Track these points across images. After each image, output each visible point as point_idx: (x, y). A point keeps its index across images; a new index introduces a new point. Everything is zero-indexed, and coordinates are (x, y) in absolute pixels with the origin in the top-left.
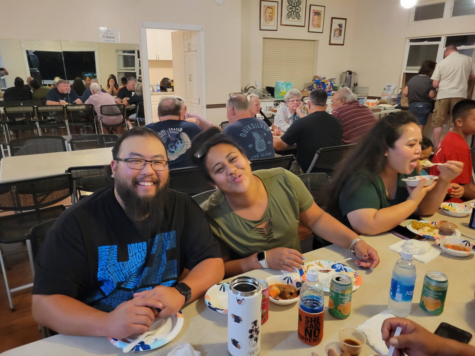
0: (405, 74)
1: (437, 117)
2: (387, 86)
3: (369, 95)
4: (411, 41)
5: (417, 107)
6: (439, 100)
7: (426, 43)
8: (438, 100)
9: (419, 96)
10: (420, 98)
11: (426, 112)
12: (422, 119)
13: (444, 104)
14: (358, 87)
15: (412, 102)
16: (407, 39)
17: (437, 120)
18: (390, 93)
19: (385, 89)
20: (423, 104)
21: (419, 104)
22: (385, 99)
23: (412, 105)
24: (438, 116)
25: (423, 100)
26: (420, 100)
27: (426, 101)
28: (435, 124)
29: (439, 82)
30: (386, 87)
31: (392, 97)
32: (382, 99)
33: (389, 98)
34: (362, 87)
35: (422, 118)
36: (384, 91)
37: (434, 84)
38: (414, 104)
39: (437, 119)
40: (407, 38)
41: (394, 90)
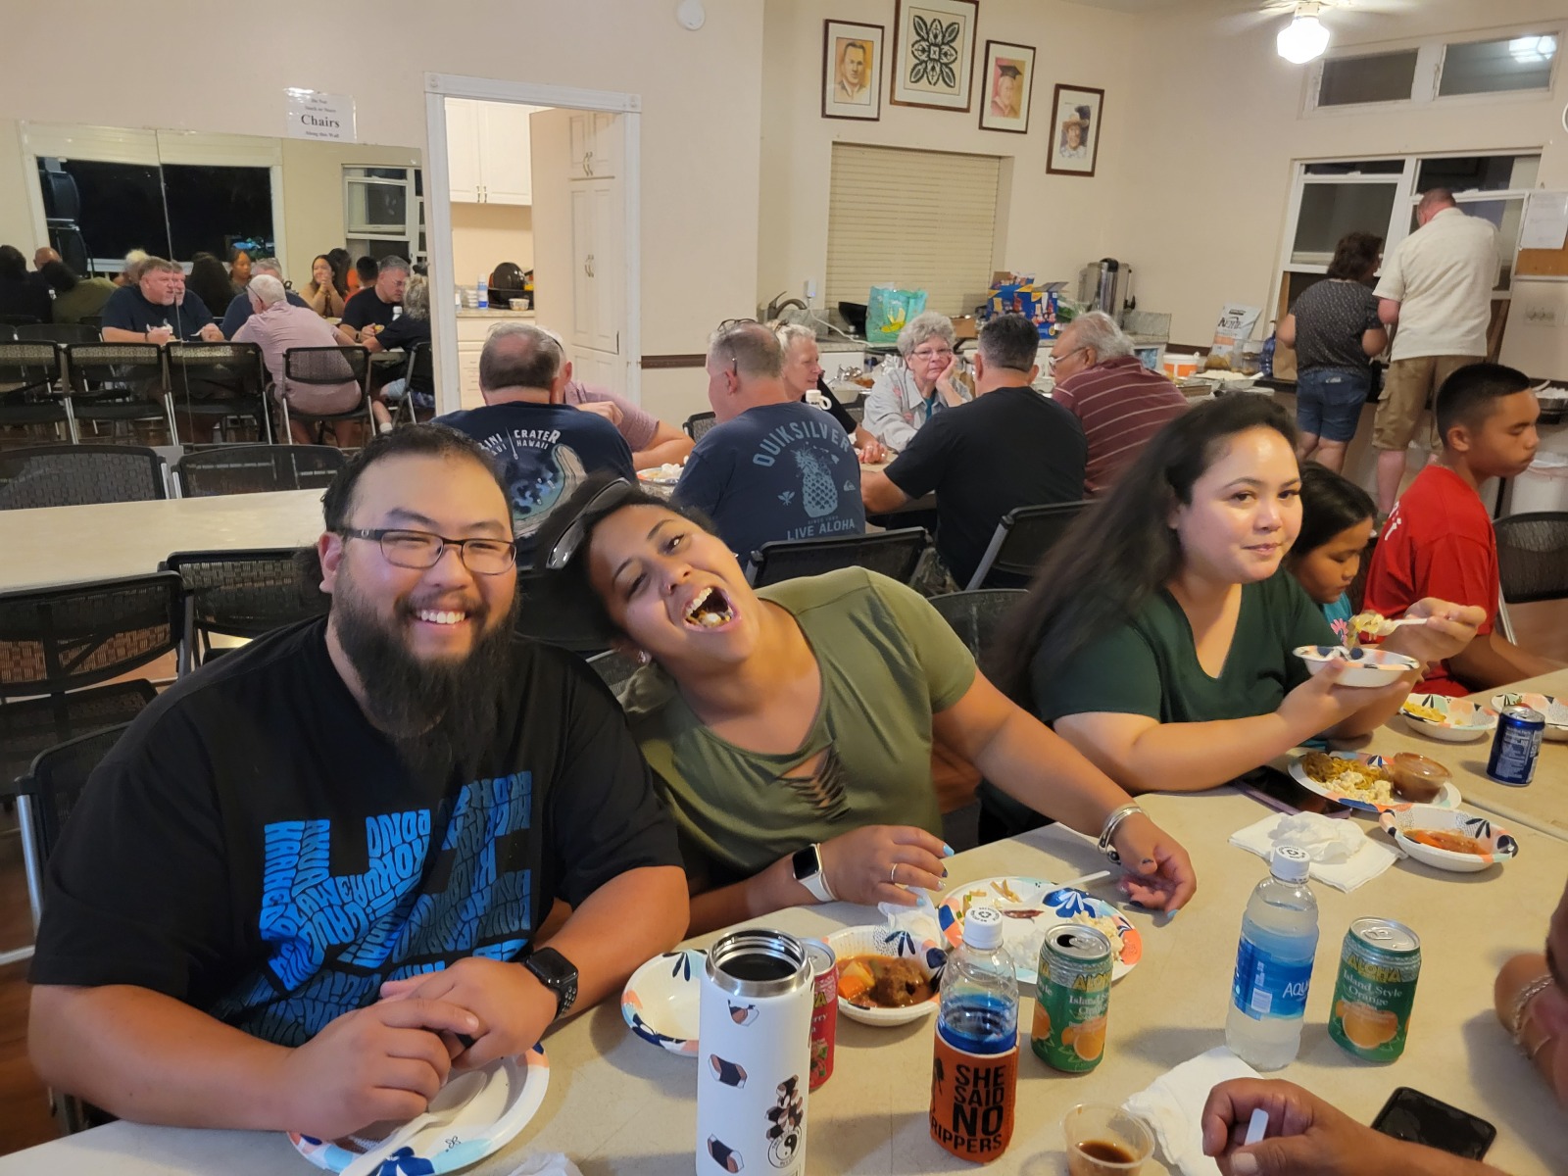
0: (1289, 277)
1: (1392, 417)
2: (1231, 313)
3: (1172, 342)
4: (1310, 168)
5: (1324, 384)
6: (1400, 362)
7: (1356, 178)
8: (1395, 362)
9: (1331, 349)
10: (1335, 353)
11: (1353, 399)
12: (1339, 423)
13: (1414, 377)
14: (1139, 314)
15: (1307, 367)
16: (1298, 163)
17: (1393, 426)
18: (1239, 334)
19: (1223, 321)
20: (1343, 373)
21: (1331, 374)
22: (1221, 356)
23: (1307, 374)
24: (1393, 414)
25: (1342, 359)
26: (1334, 359)
27: (1353, 365)
28: (1384, 441)
29: (1399, 305)
30: (1228, 317)
31: (1247, 349)
32: (1214, 352)
33: (1237, 352)
34: (1150, 314)
35: (1340, 420)
36: (1221, 328)
37: (1385, 311)
38: (1316, 372)
39: (1391, 423)
40: (1295, 160)
41: (1251, 326)
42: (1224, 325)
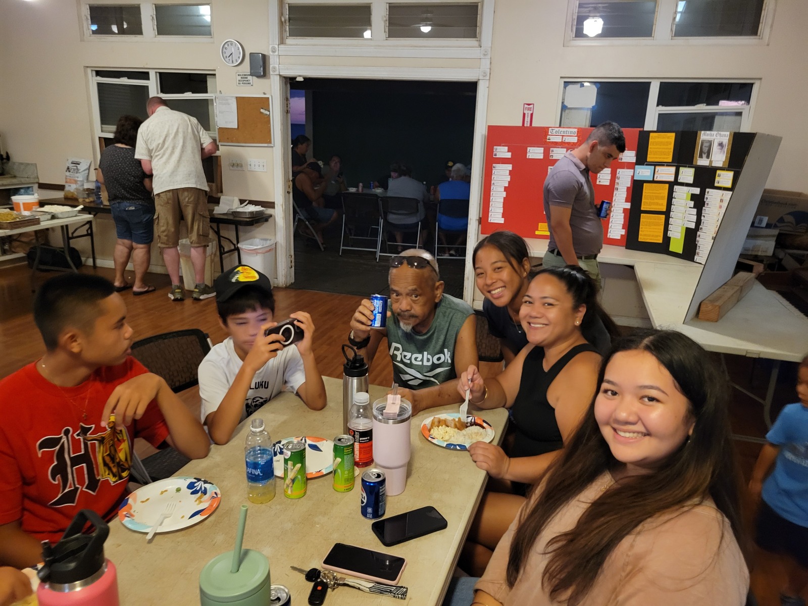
0: (103, 140)
1: (163, 229)
2: (72, 163)
3: (41, 181)
4: (99, 73)
5: (125, 210)
7: (124, 81)
12: (140, 234)
14: (14, 163)
16: (89, 70)
18: (80, 177)
19: (68, 168)
20: (135, 204)
21: (128, 204)
22: (72, 191)
24: (163, 226)
25: (134, 196)
26: (128, 196)
28: (162, 243)
30: (71, 166)
31: (86, 186)
32: (67, 188)
33: (81, 189)
34: (22, 164)
35: (141, 232)
36: (68, 174)
38: (119, 203)
39: (163, 232)
40: (87, 67)
41: (87, 171)
42: (69, 171)
